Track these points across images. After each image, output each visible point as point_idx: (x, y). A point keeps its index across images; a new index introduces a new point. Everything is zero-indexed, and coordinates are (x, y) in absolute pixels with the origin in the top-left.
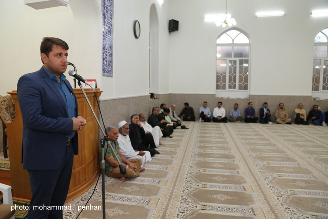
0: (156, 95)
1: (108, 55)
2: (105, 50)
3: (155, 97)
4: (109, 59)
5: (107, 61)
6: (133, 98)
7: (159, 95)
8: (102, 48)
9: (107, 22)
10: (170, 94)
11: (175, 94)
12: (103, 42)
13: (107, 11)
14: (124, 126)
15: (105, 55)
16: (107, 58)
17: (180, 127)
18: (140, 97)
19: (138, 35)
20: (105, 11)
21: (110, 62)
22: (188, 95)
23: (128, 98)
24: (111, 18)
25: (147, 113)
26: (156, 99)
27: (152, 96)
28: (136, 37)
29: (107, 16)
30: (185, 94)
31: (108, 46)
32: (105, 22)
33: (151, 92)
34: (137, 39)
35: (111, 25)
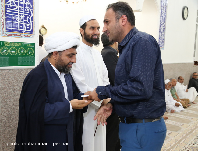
1: (162, 35)
2: (161, 33)
4: (162, 38)
5: (161, 39)
6: (178, 64)
8: (159, 32)
9: (163, 15)
12: (160, 28)
13: (163, 7)
14: (168, 83)
15: (160, 36)
16: (161, 37)
18: (184, 64)
19: (185, 17)
20: (162, 7)
21: (163, 40)
23: (174, 64)
24: (166, 11)
27: (196, 63)
28: (184, 19)
29: (163, 10)
31: (162, 30)
32: (161, 15)
33: (195, 61)
34: (185, 21)
35: (165, 15)
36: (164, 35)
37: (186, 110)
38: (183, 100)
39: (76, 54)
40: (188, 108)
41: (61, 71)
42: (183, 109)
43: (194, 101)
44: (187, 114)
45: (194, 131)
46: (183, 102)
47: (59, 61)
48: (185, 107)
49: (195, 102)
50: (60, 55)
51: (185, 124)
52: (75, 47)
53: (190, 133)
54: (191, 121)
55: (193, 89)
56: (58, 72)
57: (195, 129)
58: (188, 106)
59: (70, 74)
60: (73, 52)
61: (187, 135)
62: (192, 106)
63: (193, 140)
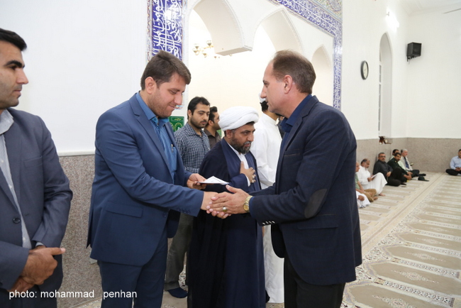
0: (388, 139)
1: (337, 101)
2: (335, 98)
3: (386, 141)
4: (338, 105)
7: (391, 139)
8: (333, 97)
9: (337, 73)
10: (408, 138)
11: (414, 139)
12: (334, 92)
15: (334, 102)
17: (417, 178)
18: (367, 140)
19: (365, 75)
20: (336, 63)
22: (433, 139)
24: (340, 68)
25: (374, 158)
26: (388, 143)
27: (382, 139)
28: (363, 78)
29: (337, 67)
30: (429, 139)
31: (337, 93)
32: (335, 73)
33: (381, 136)
34: (365, 81)
35: (340, 74)
36: (340, 101)
37: (372, 205)
38: (368, 191)
39: (254, 130)
40: (375, 202)
41: (240, 152)
42: (368, 203)
43: (382, 192)
44: (374, 210)
45: (384, 229)
46: (368, 193)
47: (233, 140)
48: (371, 201)
49: (383, 194)
50: (234, 134)
51: (373, 222)
52: (252, 123)
53: (379, 231)
54: (379, 218)
55: (380, 176)
56: (237, 153)
57: (385, 226)
58: (375, 199)
59: (250, 152)
60: (249, 128)
61: (376, 234)
62: (380, 199)
63: (384, 239)
